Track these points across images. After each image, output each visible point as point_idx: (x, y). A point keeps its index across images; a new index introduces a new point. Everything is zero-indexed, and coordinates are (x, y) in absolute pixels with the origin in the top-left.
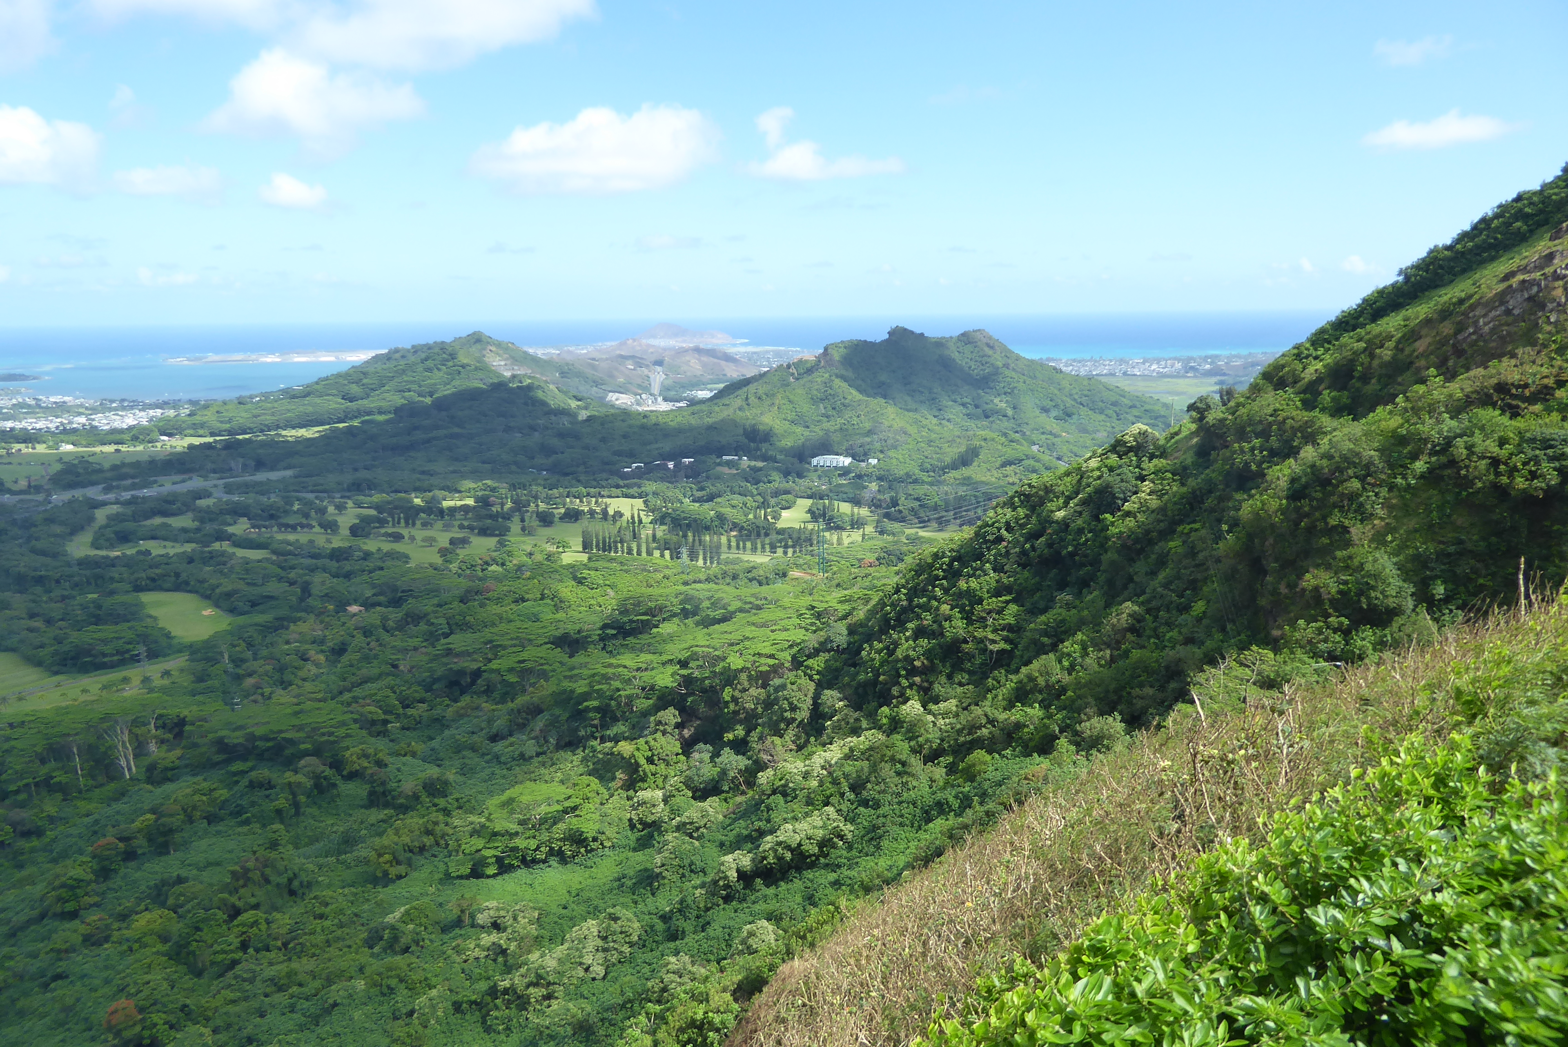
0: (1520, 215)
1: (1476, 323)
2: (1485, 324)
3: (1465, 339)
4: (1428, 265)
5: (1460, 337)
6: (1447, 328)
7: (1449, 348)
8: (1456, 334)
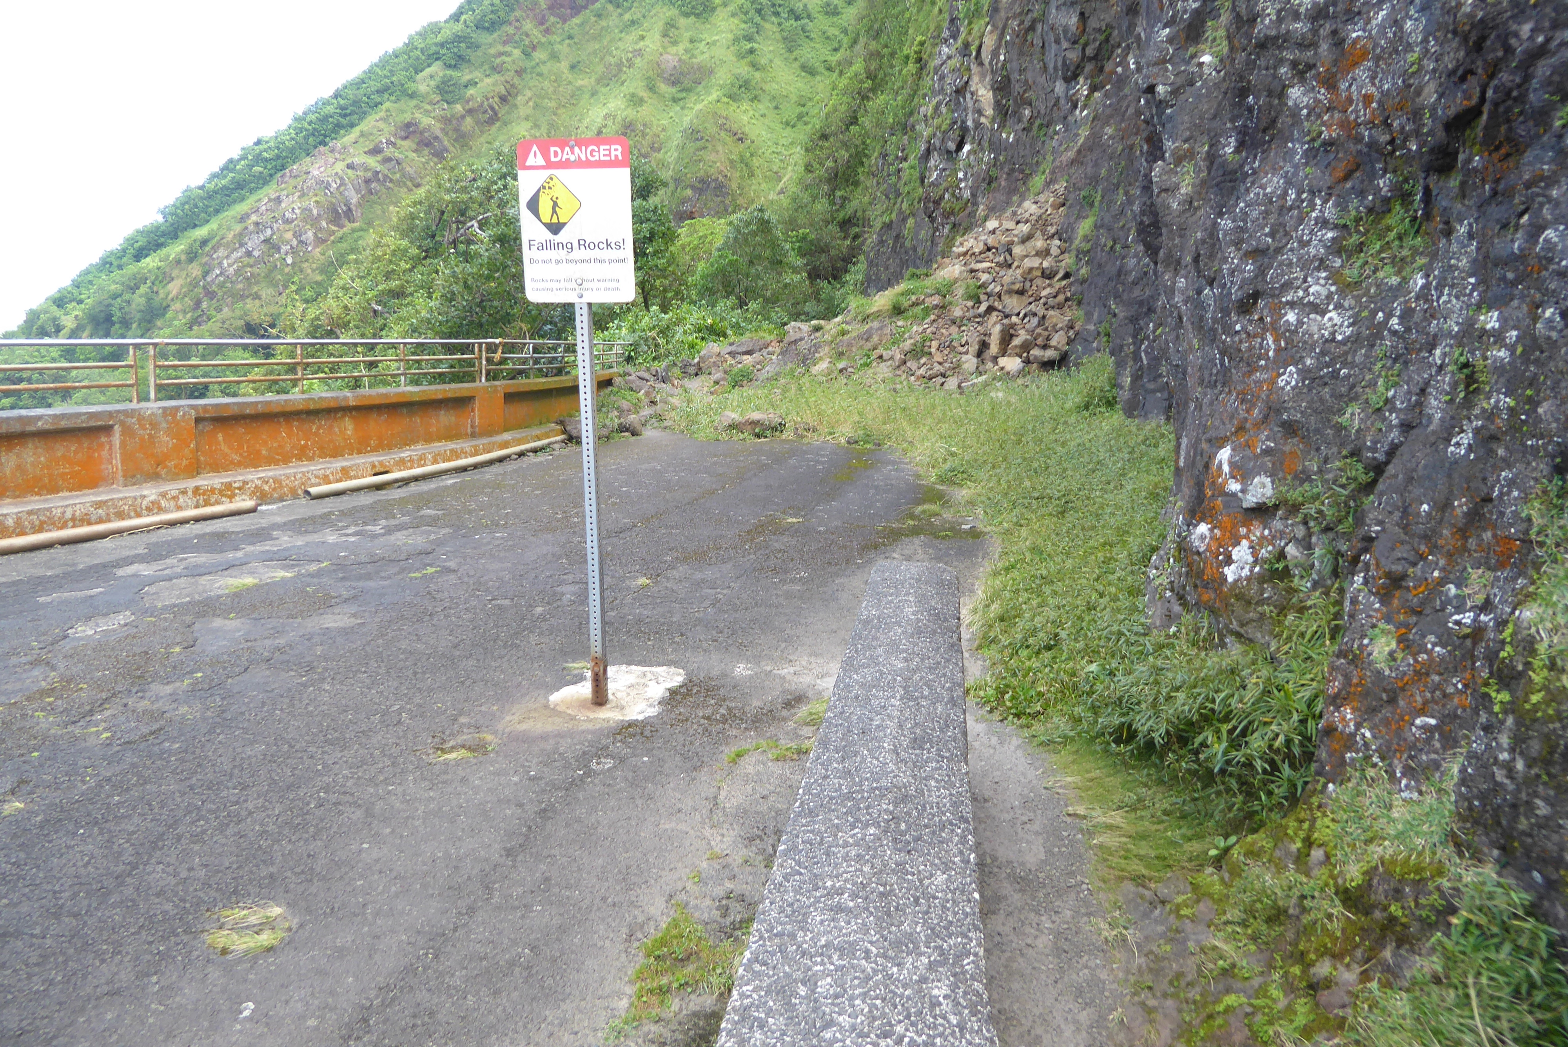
0: (258, 159)
1: (220, 264)
2: (230, 265)
3: (213, 281)
4: (183, 204)
5: (209, 279)
6: (195, 270)
7: (201, 290)
8: (204, 277)
